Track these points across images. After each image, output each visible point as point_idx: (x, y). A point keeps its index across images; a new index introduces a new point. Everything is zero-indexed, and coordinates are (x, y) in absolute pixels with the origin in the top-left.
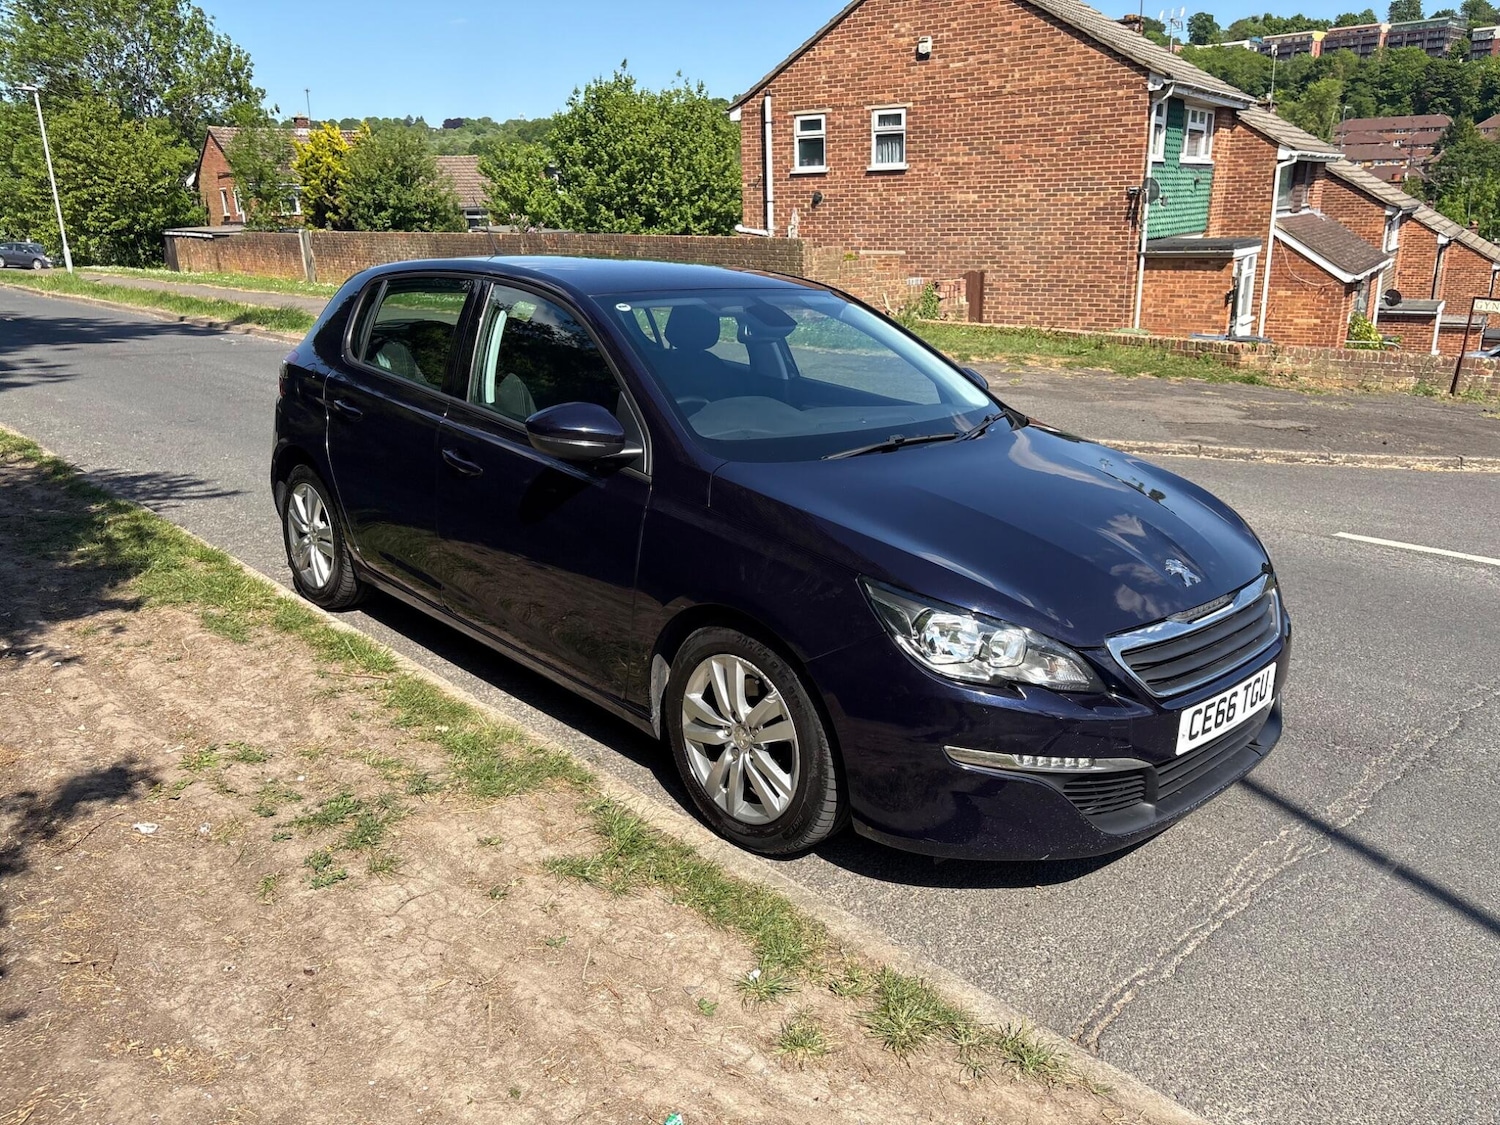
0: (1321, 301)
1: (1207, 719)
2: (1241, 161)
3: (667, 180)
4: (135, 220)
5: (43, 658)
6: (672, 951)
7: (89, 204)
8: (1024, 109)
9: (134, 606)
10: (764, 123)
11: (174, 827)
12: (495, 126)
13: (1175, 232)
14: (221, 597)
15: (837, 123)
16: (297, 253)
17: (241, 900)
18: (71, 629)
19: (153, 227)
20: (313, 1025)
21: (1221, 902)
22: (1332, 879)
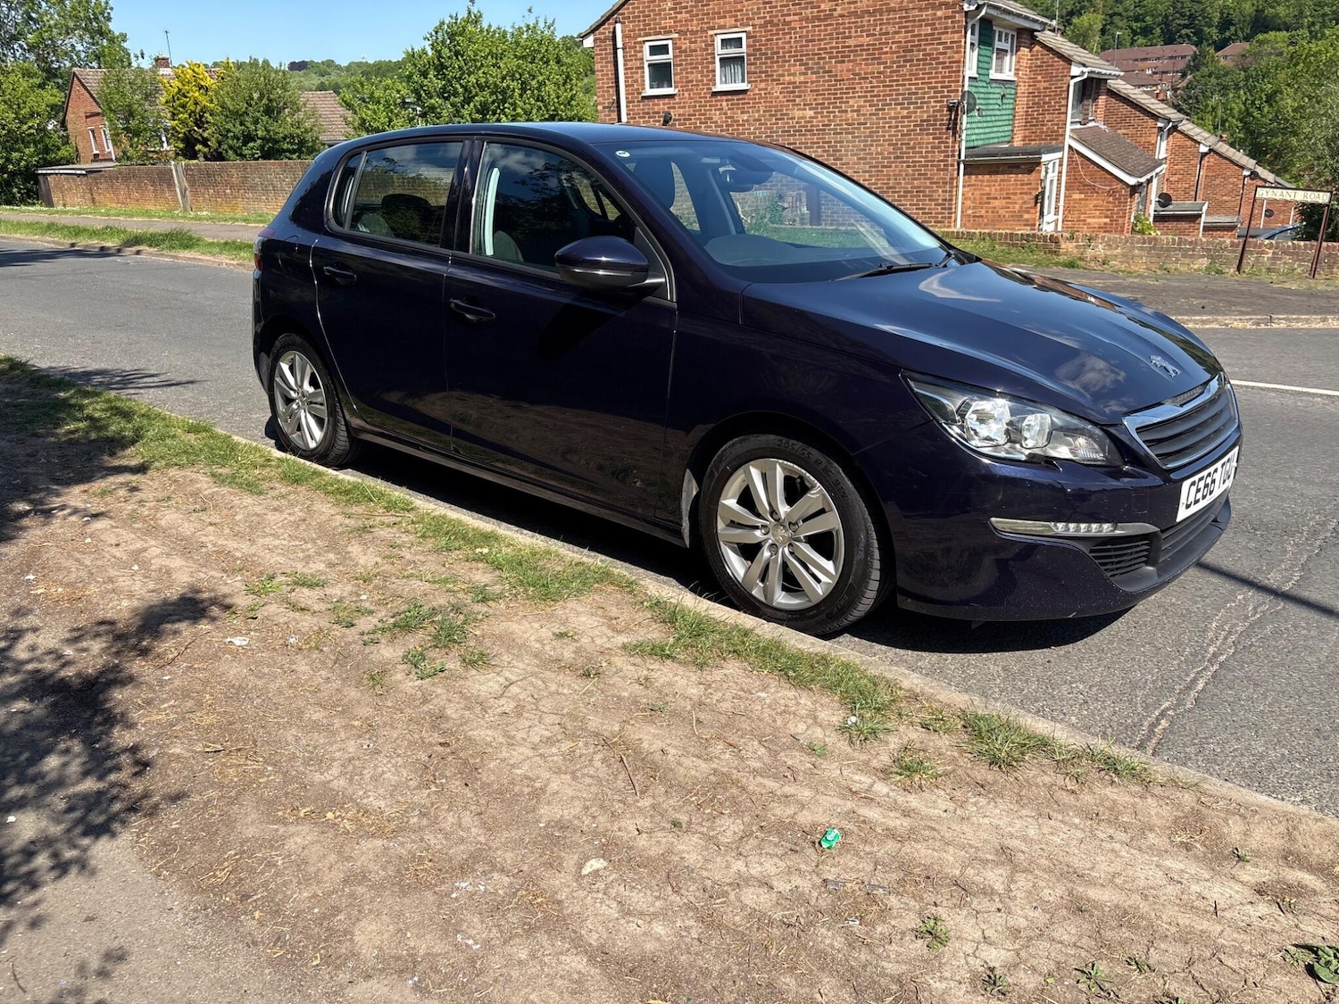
0: (1109, 202)
1: (1198, 490)
2: (1039, 78)
3: (519, 110)
4: (8, 160)
5: (70, 514)
6: (770, 706)
8: (853, 30)
9: (142, 469)
10: (615, 49)
11: (264, 640)
12: (338, 67)
13: (986, 142)
14: (224, 457)
15: (684, 47)
16: (171, 184)
17: (353, 693)
18: (85, 491)
20: (467, 785)
21: (1212, 649)
22: (1295, 627)
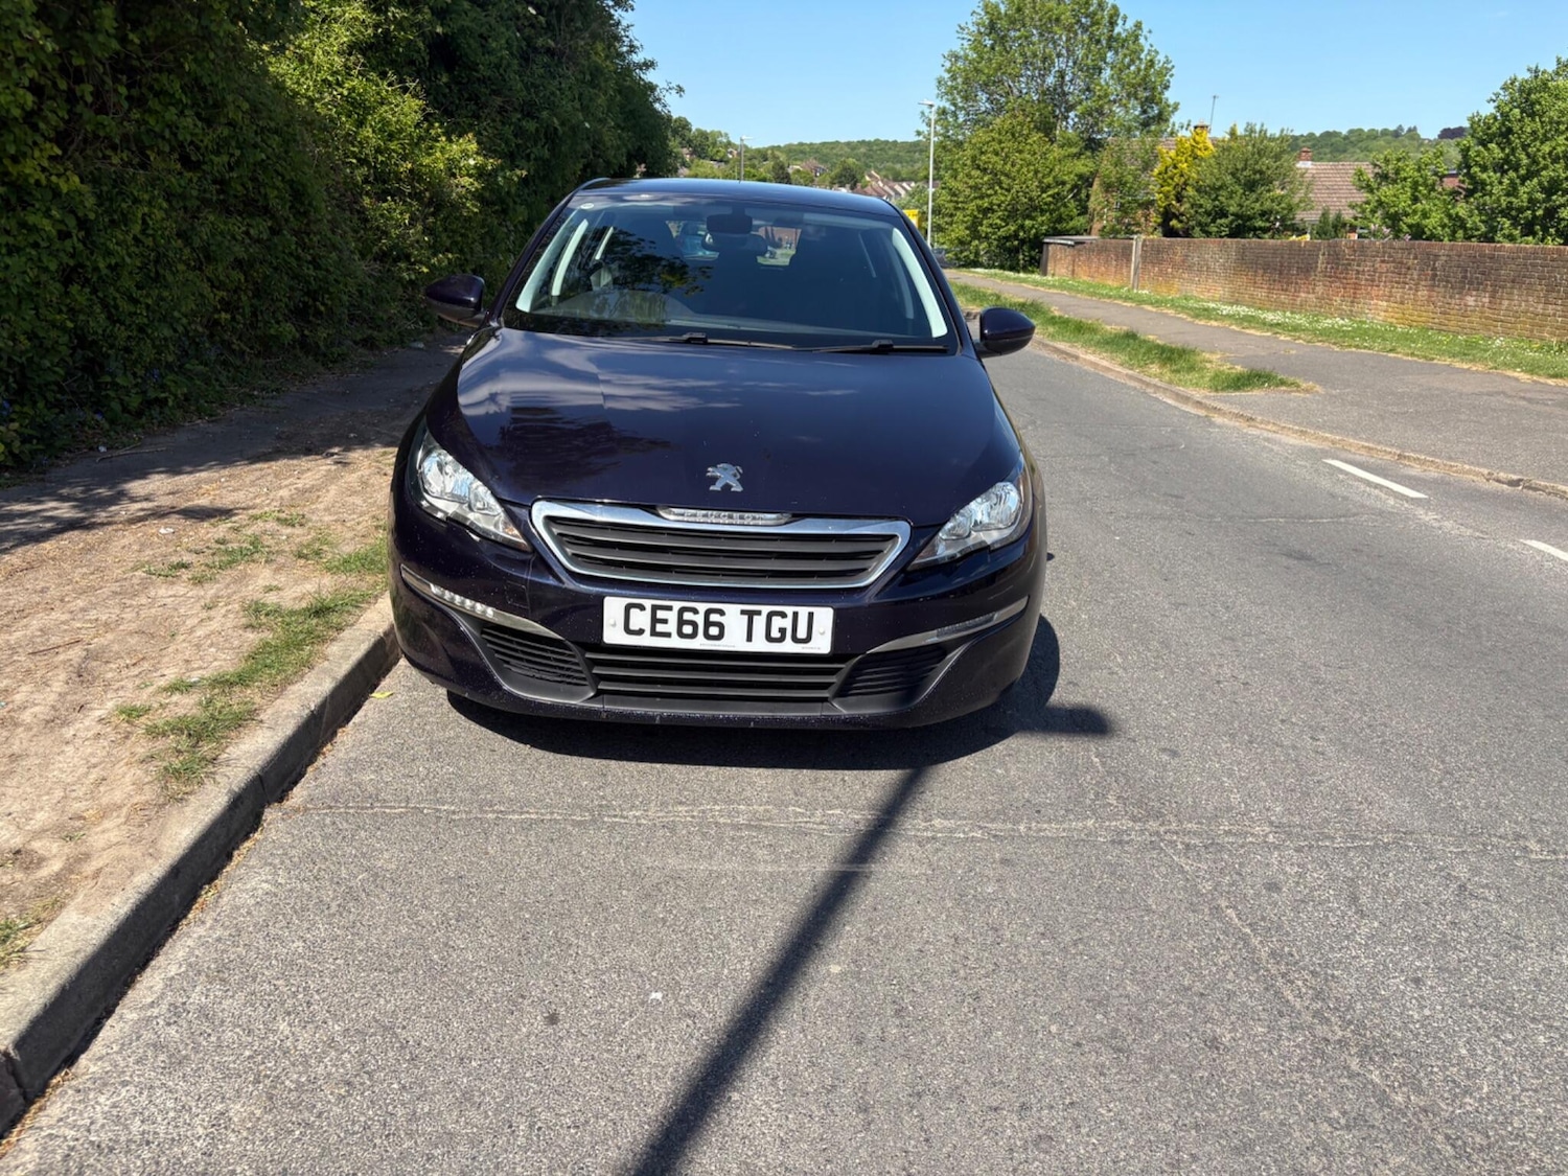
4: (1022, 227)
7: (986, 211)
16: (1129, 260)
19: (1036, 235)
